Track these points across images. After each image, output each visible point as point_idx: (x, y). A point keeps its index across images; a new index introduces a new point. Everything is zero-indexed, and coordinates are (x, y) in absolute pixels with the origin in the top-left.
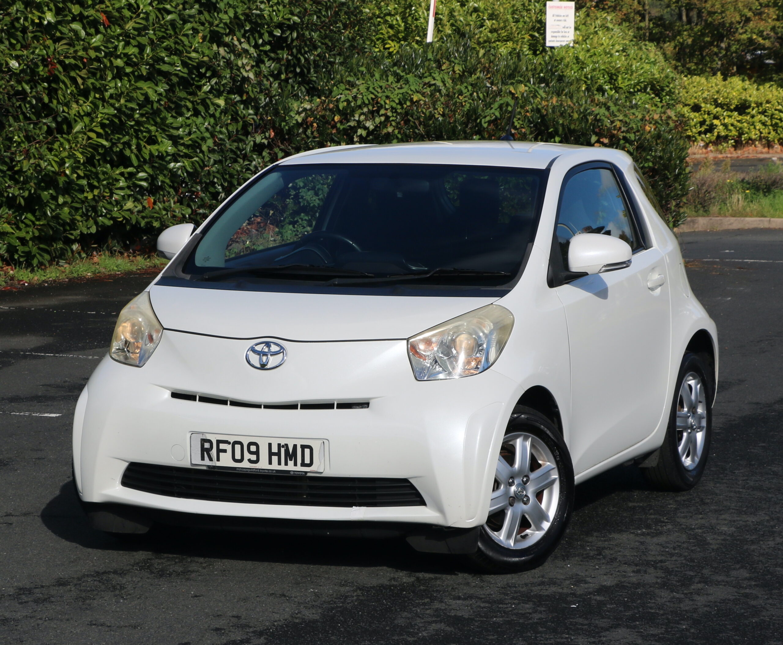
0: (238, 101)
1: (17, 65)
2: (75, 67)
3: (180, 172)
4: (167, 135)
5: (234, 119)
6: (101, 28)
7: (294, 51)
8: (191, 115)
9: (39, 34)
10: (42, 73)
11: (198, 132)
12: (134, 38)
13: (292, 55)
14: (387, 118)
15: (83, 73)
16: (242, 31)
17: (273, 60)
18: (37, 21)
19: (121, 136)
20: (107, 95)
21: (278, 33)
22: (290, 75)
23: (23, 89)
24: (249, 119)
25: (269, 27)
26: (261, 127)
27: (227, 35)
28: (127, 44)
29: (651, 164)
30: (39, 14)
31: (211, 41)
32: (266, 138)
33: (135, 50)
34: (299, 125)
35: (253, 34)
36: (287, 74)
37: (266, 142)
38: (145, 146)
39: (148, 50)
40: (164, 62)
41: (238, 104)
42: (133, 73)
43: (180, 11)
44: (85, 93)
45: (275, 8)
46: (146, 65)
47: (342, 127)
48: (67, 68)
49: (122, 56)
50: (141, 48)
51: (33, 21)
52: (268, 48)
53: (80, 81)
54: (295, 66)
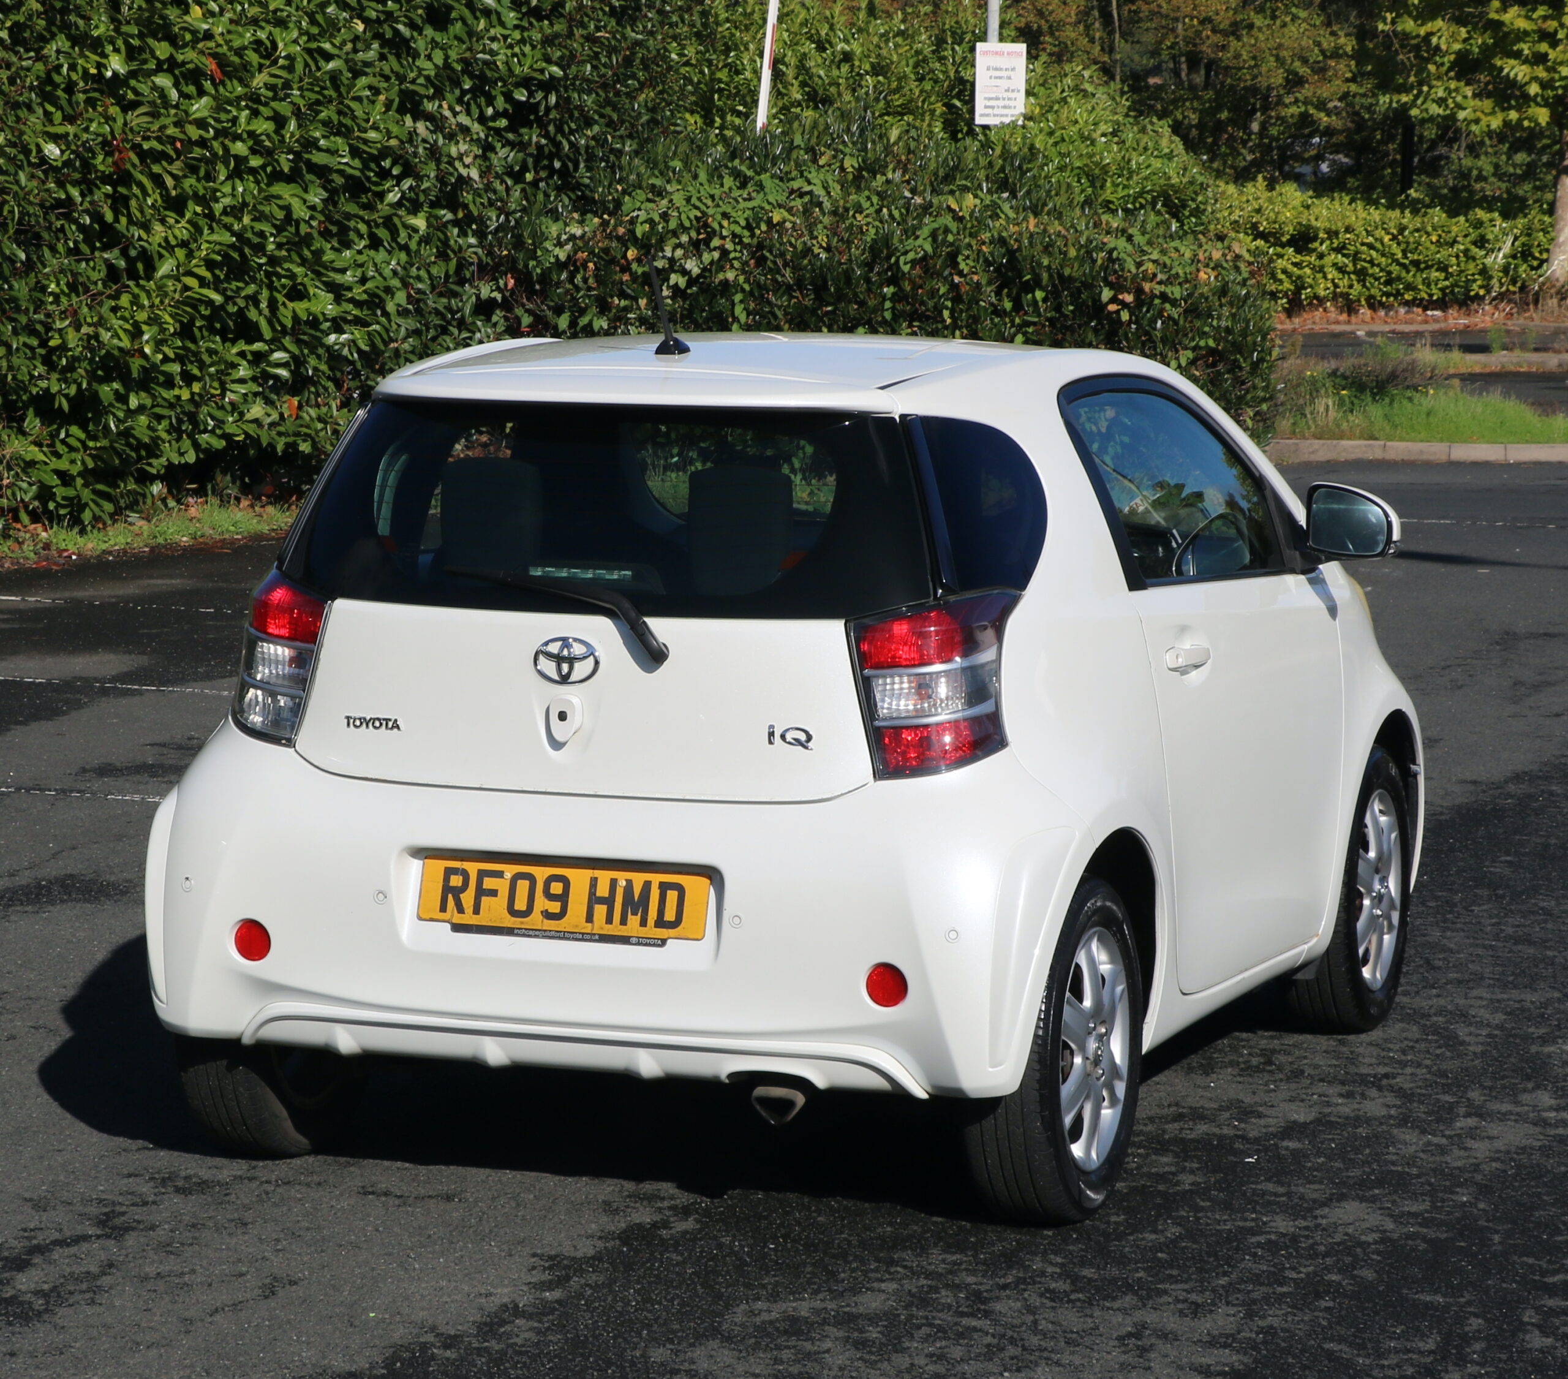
0: (448, 222)
1: (58, 152)
2: (159, 157)
3: (345, 352)
4: (325, 284)
5: (442, 255)
6: (207, 85)
7: (551, 128)
8: (365, 247)
9: (96, 95)
10: (101, 168)
11: (379, 278)
12: (266, 104)
13: (546, 136)
14: (724, 252)
15: (176, 167)
16: (457, 92)
17: (512, 145)
18: (93, 71)
19: (241, 285)
20: (218, 208)
21: (521, 95)
22: (543, 174)
23: (69, 198)
24: (469, 254)
25: (505, 85)
26: (488, 271)
27: (430, 99)
28: (255, 113)
29: (1211, 343)
30: (97, 58)
31: (402, 111)
32: (498, 289)
33: (269, 126)
34: (560, 265)
35: (474, 98)
36: (537, 173)
37: (498, 296)
38: (284, 304)
39: (292, 125)
40: (319, 149)
41: (449, 227)
42: (263, 167)
43: (347, 53)
44: (177, 205)
45: (517, 50)
46: (288, 153)
47: (640, 271)
48: (146, 158)
49: (245, 136)
50: (280, 121)
51: (85, 71)
52: (503, 123)
53: (169, 182)
54: (551, 157)
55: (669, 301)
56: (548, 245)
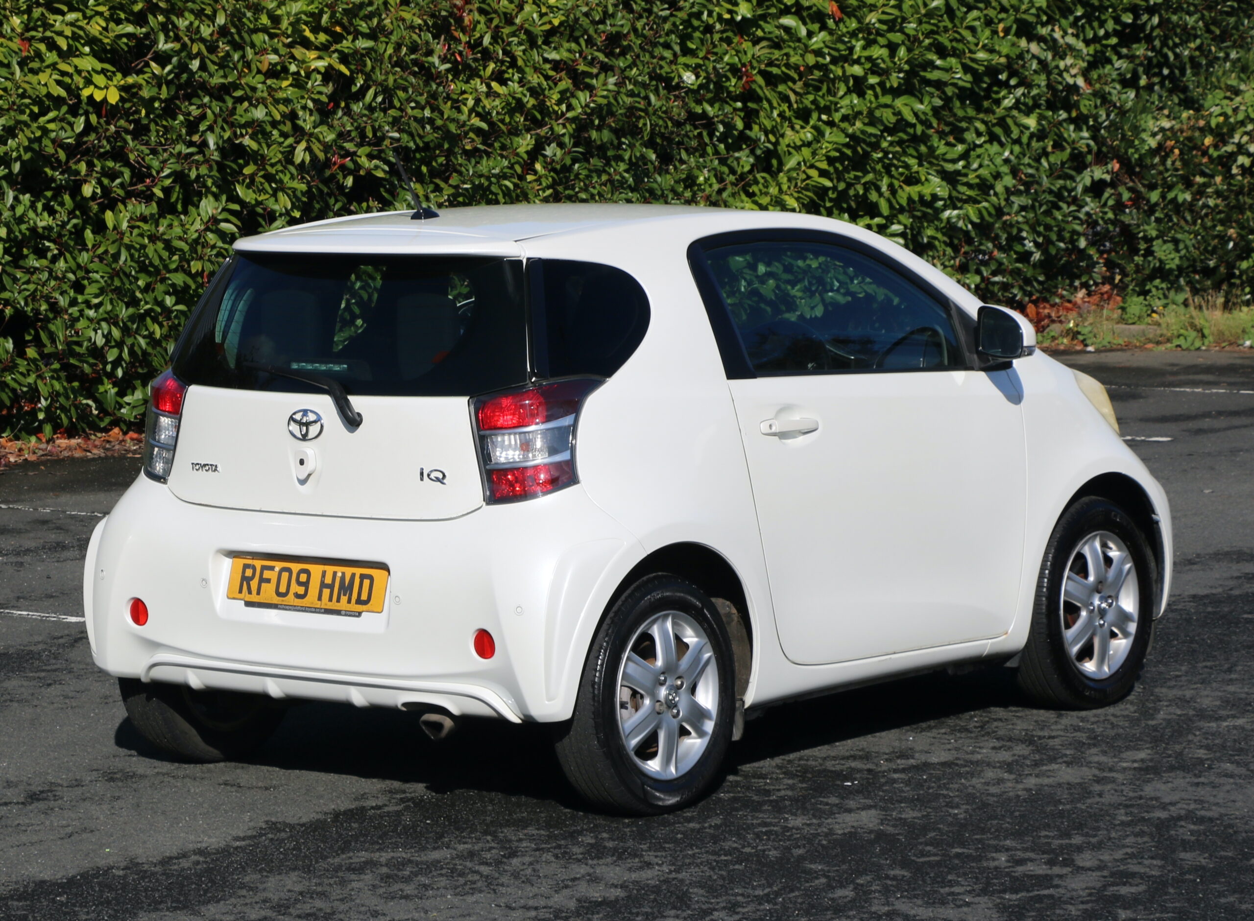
0: (1065, 120)
1: (693, 77)
2: (786, 78)
3: (961, 224)
4: (938, 172)
5: (1058, 146)
6: (831, 23)
7: (1157, 43)
8: (985, 142)
9: (730, 34)
10: (732, 89)
11: (992, 166)
12: (882, 36)
13: (1153, 49)
15: (799, 86)
16: (1071, 18)
17: (1126, 57)
18: (727, 16)
19: (859, 174)
20: (837, 117)
21: (1128, 19)
22: (1156, 80)
23: (704, 111)
24: (1082, 146)
25: (1115, 11)
26: (1101, 159)
27: (1044, 25)
28: (869, 43)
30: (729, 7)
31: (1018, 35)
32: (1108, 172)
33: (884, 52)
34: (1153, 152)
35: (1089, 22)
36: (1149, 78)
37: (1107, 177)
38: (901, 187)
39: (902, 52)
40: (936, 67)
41: (1065, 125)
42: (879, 84)
44: (804, 115)
46: (899, 72)
47: (1216, 154)
48: (771, 80)
49: (863, 60)
50: (893, 48)
51: (720, 16)
52: (1114, 41)
53: (793, 97)
54: (1160, 66)
55: (1239, 178)
56: (1144, 136)
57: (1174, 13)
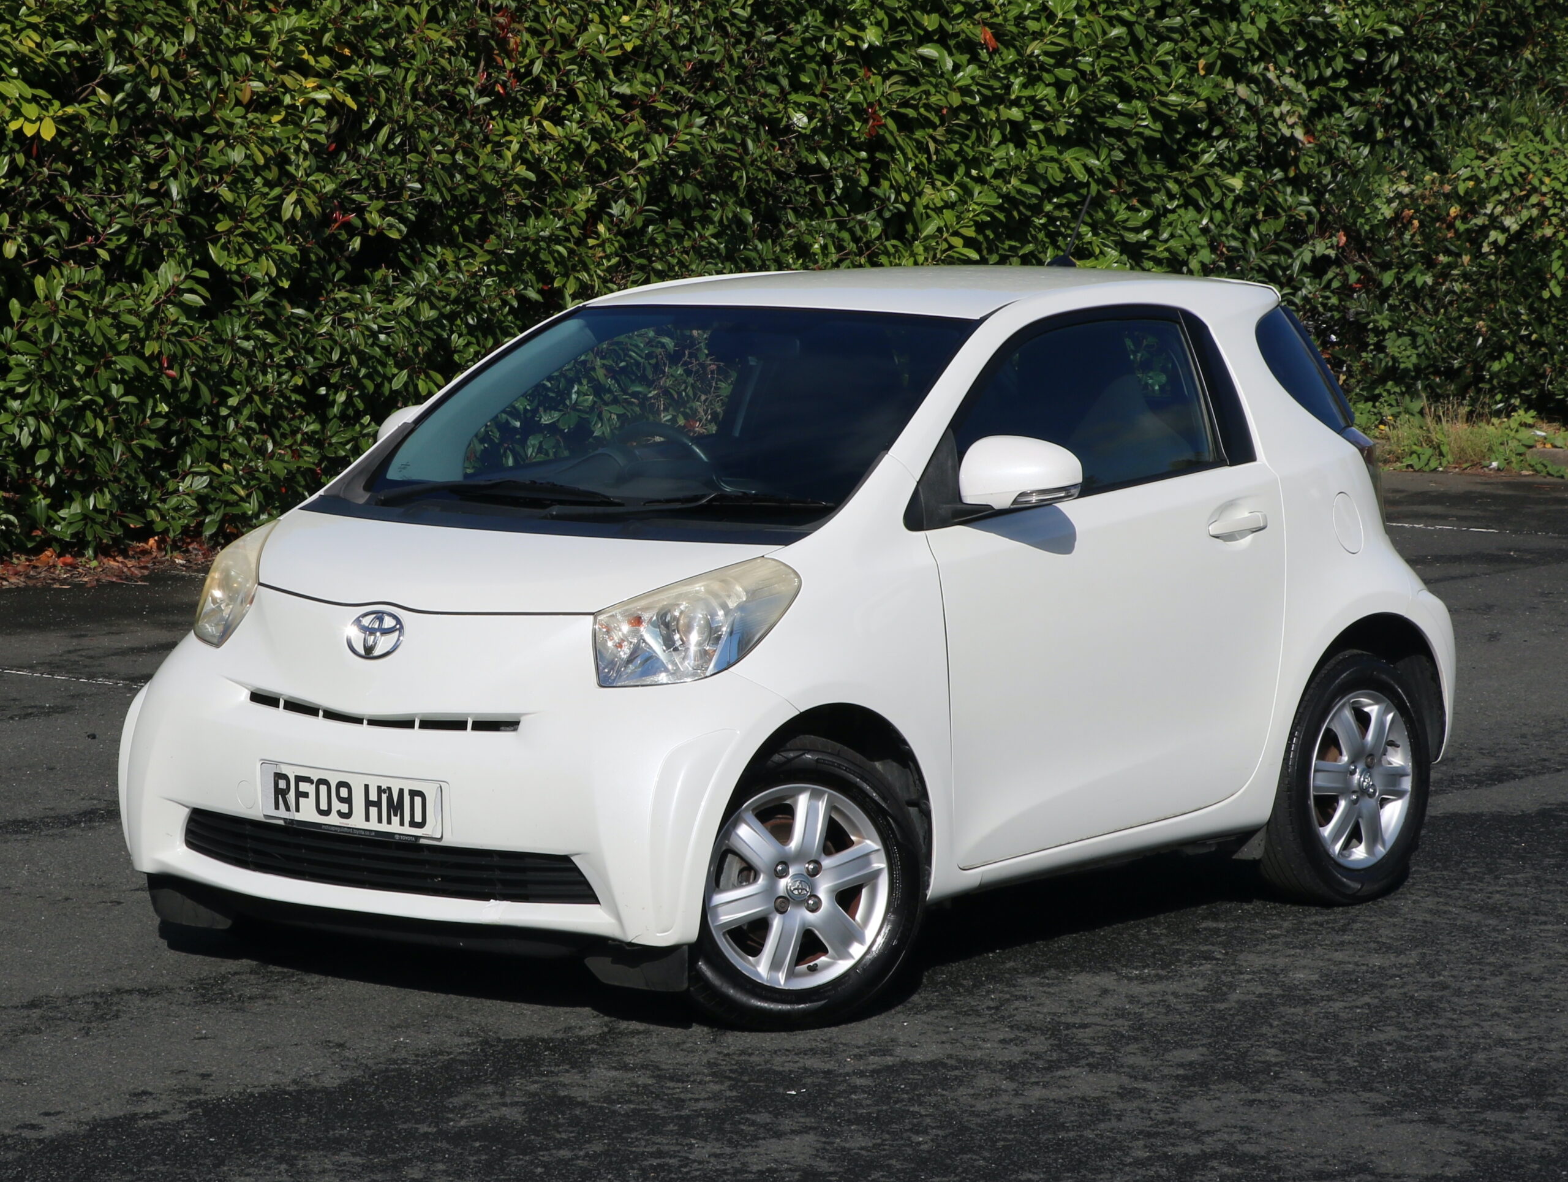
0: (1280, 181)
1: (805, 120)
2: (925, 123)
4: (1116, 243)
5: (1271, 213)
6: (984, 54)
7: (1397, 87)
8: (1178, 206)
9: (854, 66)
10: (855, 134)
11: (1186, 237)
12: (1048, 71)
13: (1392, 95)
14: (1544, 210)
15: (940, 133)
16: (1291, 54)
17: (1359, 104)
18: (851, 43)
19: (1017, 244)
20: (988, 172)
21: (1361, 56)
22: (1397, 132)
23: (819, 162)
24: (1301, 213)
25: (1345, 45)
26: (1324, 228)
27: (1255, 62)
28: (1031, 81)
30: (854, 31)
31: (1225, 72)
32: (1332, 247)
33: (1051, 92)
34: (1389, 223)
35: (1313, 59)
36: (1387, 131)
37: (1332, 253)
39: (1073, 92)
40: (1117, 112)
41: (1280, 186)
42: (1044, 131)
43: (1149, 20)
44: (947, 169)
45: (1358, 11)
46: (1069, 117)
47: (1463, 228)
48: (906, 125)
49: (1023, 101)
50: (1061, 87)
51: (841, 43)
52: (1344, 83)
53: (932, 146)
54: (1401, 116)
55: (1492, 257)
56: (1377, 202)
57: (1419, 51)
